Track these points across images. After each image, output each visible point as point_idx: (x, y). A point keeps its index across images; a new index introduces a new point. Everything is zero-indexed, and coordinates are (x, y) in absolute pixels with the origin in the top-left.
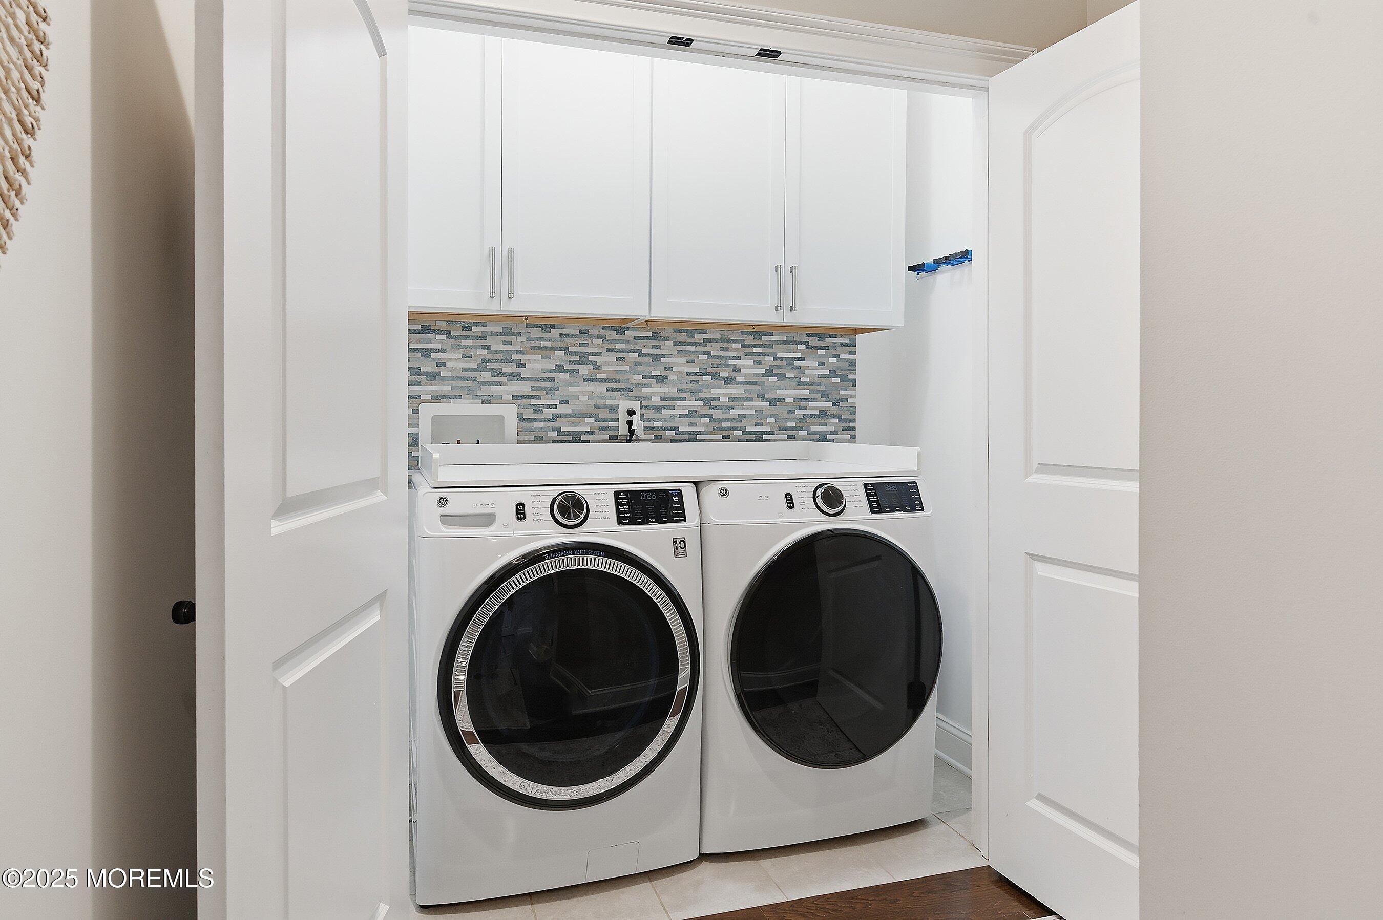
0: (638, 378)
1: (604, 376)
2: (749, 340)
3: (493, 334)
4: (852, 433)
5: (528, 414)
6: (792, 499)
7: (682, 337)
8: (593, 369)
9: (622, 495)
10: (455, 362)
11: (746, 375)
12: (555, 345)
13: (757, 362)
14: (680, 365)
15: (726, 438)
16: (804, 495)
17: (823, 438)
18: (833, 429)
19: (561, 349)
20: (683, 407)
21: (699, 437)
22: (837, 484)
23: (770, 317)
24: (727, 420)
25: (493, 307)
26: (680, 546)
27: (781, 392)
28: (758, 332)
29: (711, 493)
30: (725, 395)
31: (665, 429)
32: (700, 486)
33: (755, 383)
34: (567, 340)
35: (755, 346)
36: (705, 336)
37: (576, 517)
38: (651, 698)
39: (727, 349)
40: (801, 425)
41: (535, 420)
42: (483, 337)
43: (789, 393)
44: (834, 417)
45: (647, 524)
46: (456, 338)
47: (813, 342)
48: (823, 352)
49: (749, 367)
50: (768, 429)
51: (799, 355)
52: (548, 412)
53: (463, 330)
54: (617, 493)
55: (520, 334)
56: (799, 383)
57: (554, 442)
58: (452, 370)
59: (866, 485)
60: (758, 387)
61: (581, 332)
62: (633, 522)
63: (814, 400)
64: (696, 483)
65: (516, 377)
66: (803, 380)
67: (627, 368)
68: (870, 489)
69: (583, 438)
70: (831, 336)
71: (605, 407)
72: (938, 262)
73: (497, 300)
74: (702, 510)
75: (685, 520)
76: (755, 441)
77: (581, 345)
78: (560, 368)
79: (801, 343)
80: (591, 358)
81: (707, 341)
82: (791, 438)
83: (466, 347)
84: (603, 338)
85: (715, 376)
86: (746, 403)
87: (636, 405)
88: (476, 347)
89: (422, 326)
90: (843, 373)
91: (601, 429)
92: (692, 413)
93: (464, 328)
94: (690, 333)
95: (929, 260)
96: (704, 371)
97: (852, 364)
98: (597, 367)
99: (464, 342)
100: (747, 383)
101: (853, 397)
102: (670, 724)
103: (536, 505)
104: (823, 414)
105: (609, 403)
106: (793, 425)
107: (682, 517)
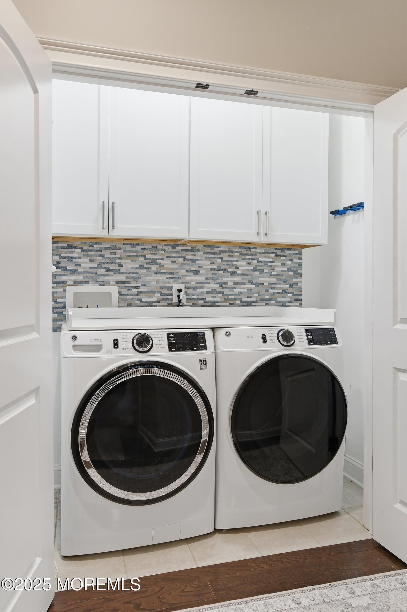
0: (183, 272)
1: (165, 271)
2: (244, 251)
3: (106, 249)
4: (300, 302)
5: (124, 291)
6: (265, 337)
7: (208, 250)
8: (159, 267)
9: (171, 335)
10: (85, 264)
11: (242, 270)
12: (139, 254)
13: (249, 264)
14: (206, 265)
15: (231, 304)
16: (272, 336)
17: (284, 305)
18: (289, 300)
19: (142, 256)
20: (208, 288)
21: (217, 304)
22: (290, 329)
23: (255, 239)
24: (232, 295)
25: (104, 234)
26: (203, 363)
27: (261, 280)
28: (248, 247)
29: (221, 334)
30: (231, 281)
31: (198, 299)
32: (215, 330)
33: (247, 275)
34: (145, 252)
35: (247, 255)
36: (220, 249)
37: (146, 347)
38: (188, 444)
39: (232, 256)
40: (272, 297)
41: (128, 295)
42: (100, 250)
43: (266, 280)
44: (290, 293)
45: (185, 351)
46: (86, 251)
47: (279, 252)
48: (284, 258)
49: (244, 266)
50: (254, 299)
51: (271, 260)
52: (135, 291)
53: (89, 246)
54: (168, 334)
55: (120, 249)
56: (271, 275)
57: (138, 307)
58: (84, 268)
59: (306, 330)
60: (249, 277)
61: (153, 247)
62: (177, 350)
63: (279, 284)
64: (213, 329)
65: (118, 271)
66: (273, 273)
67: (177, 267)
68: (309, 332)
69: (154, 304)
70: (288, 249)
71: (165, 287)
72: (346, 209)
73: (106, 229)
74: (216, 344)
75: (206, 349)
76: (247, 306)
77: (153, 254)
78: (141, 267)
79: (272, 253)
80: (158, 261)
81: (221, 252)
82: (267, 304)
83: (91, 256)
84: (164, 250)
85: (225, 271)
86: (242, 286)
87: (182, 287)
88: (96, 256)
89: (68, 245)
90: (295, 269)
91: (164, 299)
92: (213, 291)
93: (90, 246)
94: (212, 247)
95: (341, 208)
96: (219, 268)
97: (300, 265)
98: (161, 266)
99: (90, 253)
100: (243, 275)
101: (301, 282)
102: (198, 458)
103: (124, 340)
104: (284, 292)
105: (168, 285)
106: (268, 297)
107: (205, 347)
